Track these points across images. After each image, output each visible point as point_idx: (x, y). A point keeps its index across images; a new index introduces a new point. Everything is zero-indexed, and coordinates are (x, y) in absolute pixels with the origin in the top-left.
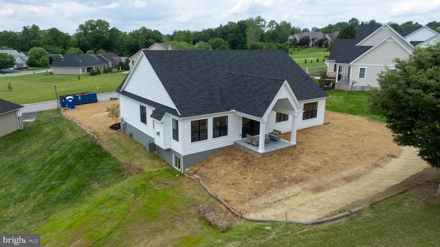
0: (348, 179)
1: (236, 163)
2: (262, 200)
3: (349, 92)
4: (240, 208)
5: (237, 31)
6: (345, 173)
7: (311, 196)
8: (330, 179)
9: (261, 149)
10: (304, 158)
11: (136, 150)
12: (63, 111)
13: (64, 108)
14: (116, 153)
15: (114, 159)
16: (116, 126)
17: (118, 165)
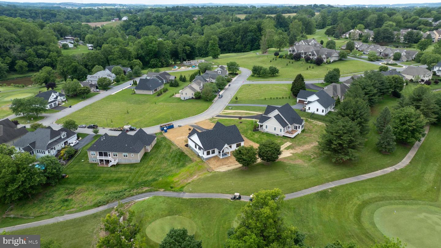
0: (236, 165)
1: (215, 160)
3: (263, 133)
4: (214, 169)
5: (255, 30)
6: (236, 163)
9: (221, 157)
10: (230, 160)
11: (194, 154)
12: (163, 134)
13: (163, 132)
14: (189, 155)
15: (189, 157)
16: (187, 145)
17: (190, 159)
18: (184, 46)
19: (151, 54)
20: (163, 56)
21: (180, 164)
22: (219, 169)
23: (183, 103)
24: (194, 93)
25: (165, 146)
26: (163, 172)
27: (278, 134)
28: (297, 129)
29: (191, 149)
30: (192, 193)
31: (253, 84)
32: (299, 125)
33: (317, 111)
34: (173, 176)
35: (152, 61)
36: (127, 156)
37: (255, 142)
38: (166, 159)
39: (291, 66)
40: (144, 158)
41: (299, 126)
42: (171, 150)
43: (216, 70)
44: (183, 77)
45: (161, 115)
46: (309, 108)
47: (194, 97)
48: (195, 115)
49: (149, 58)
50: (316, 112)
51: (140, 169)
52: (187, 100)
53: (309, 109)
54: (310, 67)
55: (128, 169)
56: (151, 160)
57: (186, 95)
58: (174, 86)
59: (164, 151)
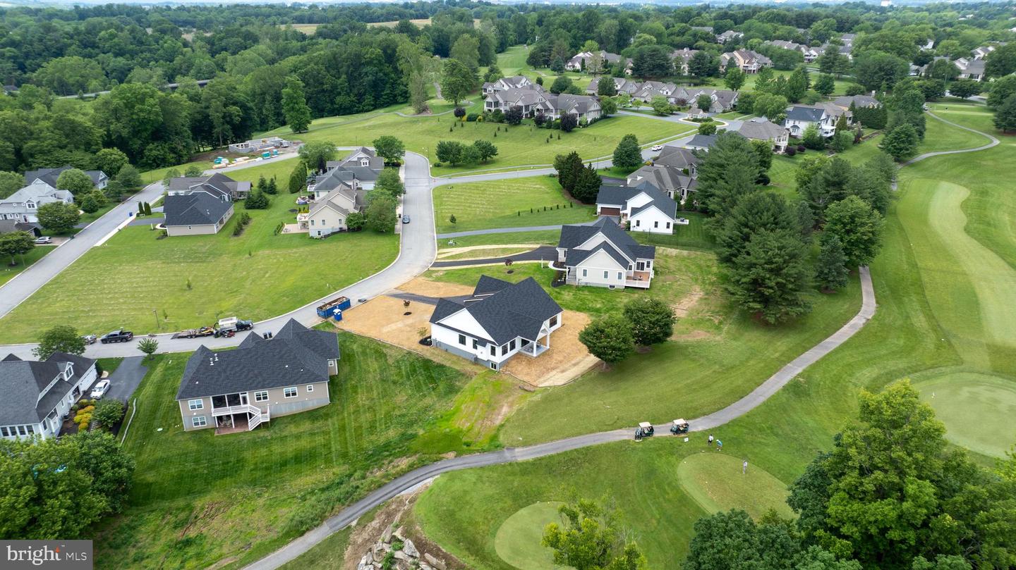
0: (575, 365)
1: (524, 363)
2: (542, 379)
3: (577, 287)
4: (535, 384)
5: (380, 61)
6: (573, 362)
7: (561, 375)
8: (566, 366)
9: (535, 354)
10: (555, 356)
11: (458, 359)
12: (335, 324)
13: (331, 319)
14: (448, 364)
15: (449, 368)
16: (426, 342)
17: (457, 371)
18: (225, 105)
19: (146, 130)
20: (177, 134)
21: (441, 387)
22: (545, 381)
23: (325, 246)
24: (344, 218)
25: (364, 353)
26: (412, 414)
27: (613, 284)
28: (642, 269)
29: (444, 348)
30: (531, 445)
31: (457, 185)
32: (649, 260)
33: (656, 226)
34: (446, 418)
35: (151, 150)
36: (294, 394)
37: (571, 309)
38: (395, 383)
39: (506, 138)
40: (334, 392)
41: (648, 263)
42: (391, 361)
43: (356, 159)
44: (268, 182)
45: (290, 281)
46: (638, 222)
47: (345, 227)
48: (380, 269)
49: (140, 142)
50: (654, 230)
51: (343, 419)
52: (329, 235)
53: (638, 225)
54: (551, 137)
55: (306, 426)
56: (356, 392)
57: (324, 224)
58: (259, 207)
59: (373, 365)
